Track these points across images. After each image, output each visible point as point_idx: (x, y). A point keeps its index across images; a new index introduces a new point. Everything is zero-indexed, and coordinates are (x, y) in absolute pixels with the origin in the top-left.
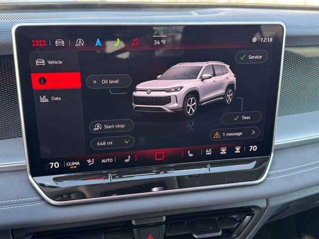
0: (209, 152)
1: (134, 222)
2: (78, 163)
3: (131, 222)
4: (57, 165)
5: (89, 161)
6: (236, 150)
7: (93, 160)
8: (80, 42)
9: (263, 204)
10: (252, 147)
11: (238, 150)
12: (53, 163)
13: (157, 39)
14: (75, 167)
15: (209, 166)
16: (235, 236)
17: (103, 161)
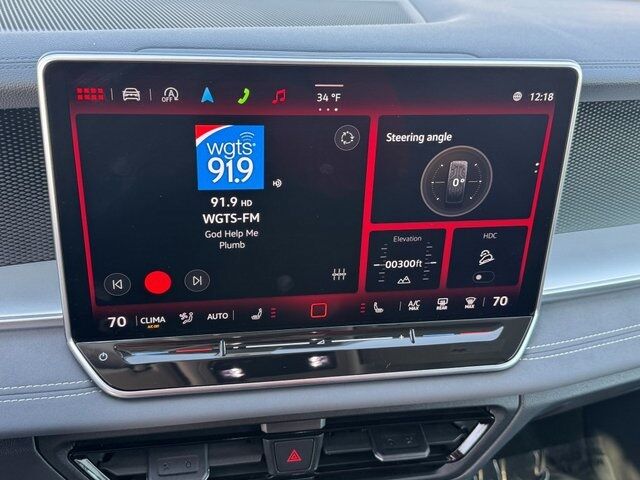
0: (414, 306)
1: (264, 428)
2: (163, 319)
4: (122, 323)
5: (183, 316)
6: (467, 304)
7: (191, 314)
8: (171, 93)
9: (512, 404)
10: (498, 298)
11: (470, 303)
12: (114, 319)
13: (323, 91)
14: (157, 326)
15: (412, 332)
16: (454, 458)
17: (209, 317)
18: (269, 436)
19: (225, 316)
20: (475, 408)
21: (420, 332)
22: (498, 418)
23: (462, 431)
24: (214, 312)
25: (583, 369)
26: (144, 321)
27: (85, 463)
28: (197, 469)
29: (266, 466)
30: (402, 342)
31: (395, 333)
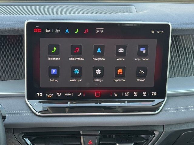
0: (127, 94)
3: (80, 133)
5: (58, 94)
7: (60, 93)
8: (58, 30)
10: (153, 93)
11: (144, 94)
12: (39, 94)
13: (98, 30)
17: (66, 95)
18: (83, 135)
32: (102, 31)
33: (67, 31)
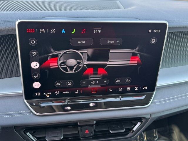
1: (79, 124)
2: (50, 93)
3: (77, 124)
4: (39, 94)
5: (56, 92)
7: (58, 92)
8: (53, 30)
9: (148, 117)
10: (144, 87)
11: (136, 88)
12: (37, 93)
13: (96, 30)
14: (49, 95)
15: (120, 97)
16: (132, 132)
17: (64, 93)
18: (80, 126)
19: (68, 92)
20: (138, 118)
21: (123, 97)
22: (144, 121)
23: (134, 124)
24: (65, 91)
25: (168, 107)
26: (45, 94)
27: (28, 134)
28: (60, 135)
29: (79, 134)
30: (117, 99)
31: (115, 97)
32: (99, 31)
33: (63, 31)
